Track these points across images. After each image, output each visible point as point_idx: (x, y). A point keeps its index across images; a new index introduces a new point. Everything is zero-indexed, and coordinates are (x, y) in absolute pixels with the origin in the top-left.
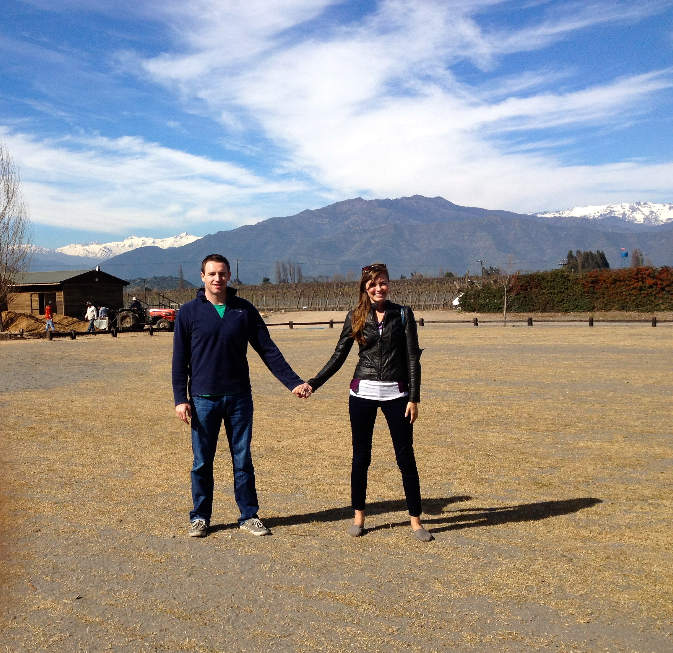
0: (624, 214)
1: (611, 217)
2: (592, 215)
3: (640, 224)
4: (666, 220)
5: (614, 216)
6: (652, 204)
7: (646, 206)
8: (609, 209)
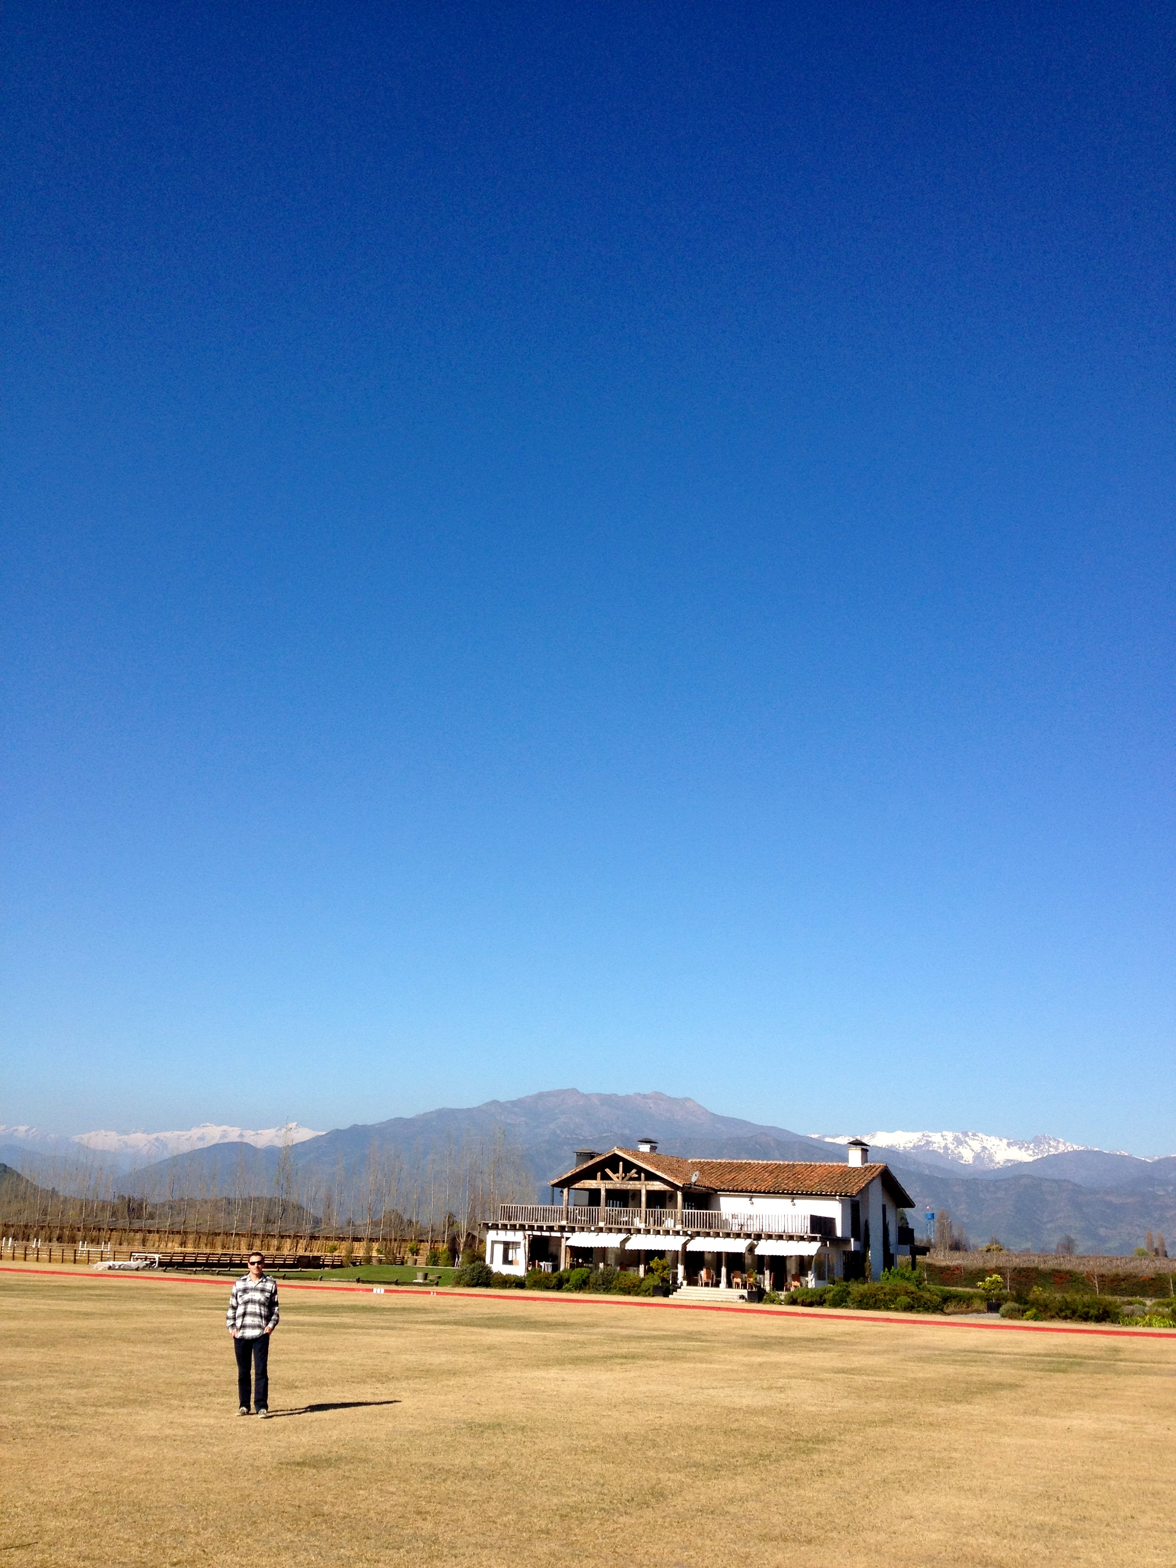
0: (946, 1148)
1: (928, 1150)
2: (901, 1146)
3: (969, 1165)
4: (1005, 1162)
5: (933, 1151)
6: (984, 1137)
7: (976, 1138)
8: (925, 1138)
